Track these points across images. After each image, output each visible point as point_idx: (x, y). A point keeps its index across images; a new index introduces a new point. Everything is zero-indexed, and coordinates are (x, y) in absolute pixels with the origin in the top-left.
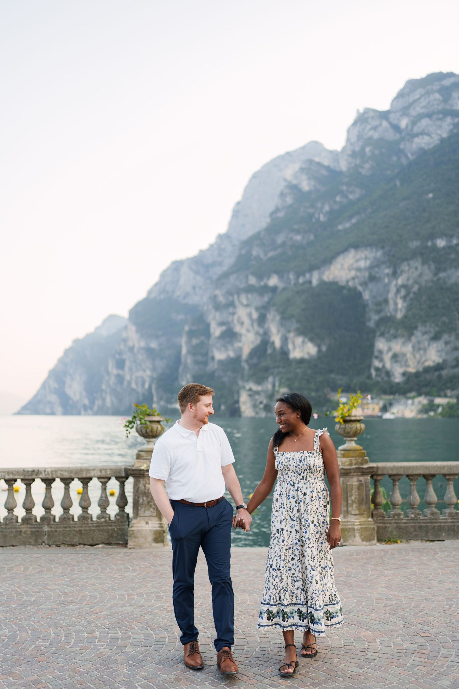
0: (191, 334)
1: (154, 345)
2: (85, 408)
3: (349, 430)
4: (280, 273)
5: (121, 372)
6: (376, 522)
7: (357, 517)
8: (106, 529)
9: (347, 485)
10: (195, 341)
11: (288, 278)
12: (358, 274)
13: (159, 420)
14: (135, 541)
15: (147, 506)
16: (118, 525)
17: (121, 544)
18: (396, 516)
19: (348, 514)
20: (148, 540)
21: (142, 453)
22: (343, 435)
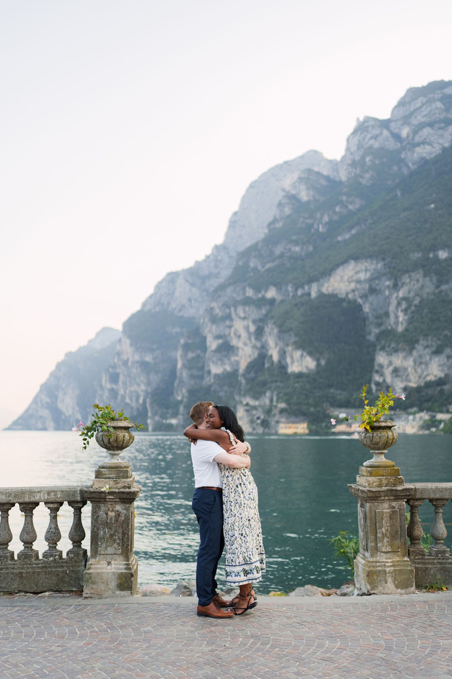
0: (187, 347)
3: (378, 440)
4: (278, 286)
6: (413, 562)
7: (389, 555)
8: (55, 572)
9: (375, 512)
10: (190, 355)
11: (287, 291)
12: (358, 286)
13: (127, 426)
14: (92, 588)
15: (109, 540)
16: (72, 566)
17: (75, 591)
18: (440, 553)
19: (377, 551)
20: (110, 586)
21: (103, 469)
22: (370, 447)
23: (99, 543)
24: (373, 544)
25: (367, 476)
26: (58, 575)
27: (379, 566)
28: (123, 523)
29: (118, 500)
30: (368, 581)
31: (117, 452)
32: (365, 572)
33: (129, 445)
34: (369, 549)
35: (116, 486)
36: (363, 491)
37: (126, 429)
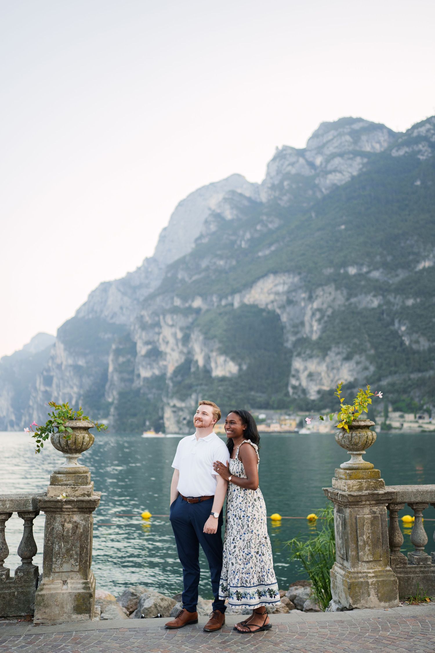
0: (118, 352)
1: (81, 362)
2: (12, 424)
4: (204, 296)
5: (48, 389)
6: (395, 571)
7: (371, 565)
9: (356, 518)
10: (121, 359)
11: (212, 301)
12: (277, 298)
13: (87, 426)
14: (45, 612)
15: (66, 556)
16: (21, 587)
17: (24, 616)
18: (422, 561)
19: (359, 561)
20: (65, 609)
21: (59, 475)
22: (347, 447)
23: (54, 560)
24: (354, 553)
25: (346, 479)
26: (4, 598)
27: (361, 578)
28: (82, 535)
29: (76, 510)
30: (349, 595)
31: (75, 455)
32: (346, 584)
33: (88, 447)
34: (349, 559)
35: (74, 494)
36: (343, 496)
37: (86, 430)
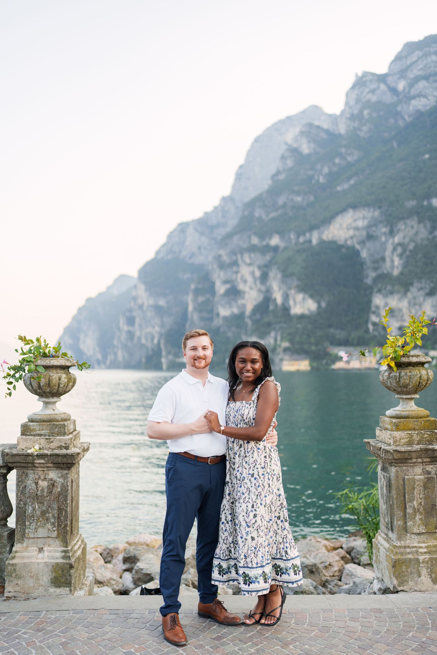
0: (197, 292)
1: (162, 302)
3: (407, 381)
4: (282, 233)
5: (131, 328)
7: (423, 537)
9: (404, 480)
10: (201, 299)
11: (289, 238)
12: (357, 233)
13: (63, 364)
14: (17, 584)
15: (41, 519)
19: (407, 532)
20: (41, 581)
21: (31, 424)
22: (395, 390)
23: (27, 523)
24: (400, 523)
25: (392, 430)
27: (409, 553)
28: (59, 496)
30: (394, 574)
31: (51, 400)
32: (390, 561)
34: (395, 529)
35: (48, 446)
36: (387, 451)
37: (64, 369)
